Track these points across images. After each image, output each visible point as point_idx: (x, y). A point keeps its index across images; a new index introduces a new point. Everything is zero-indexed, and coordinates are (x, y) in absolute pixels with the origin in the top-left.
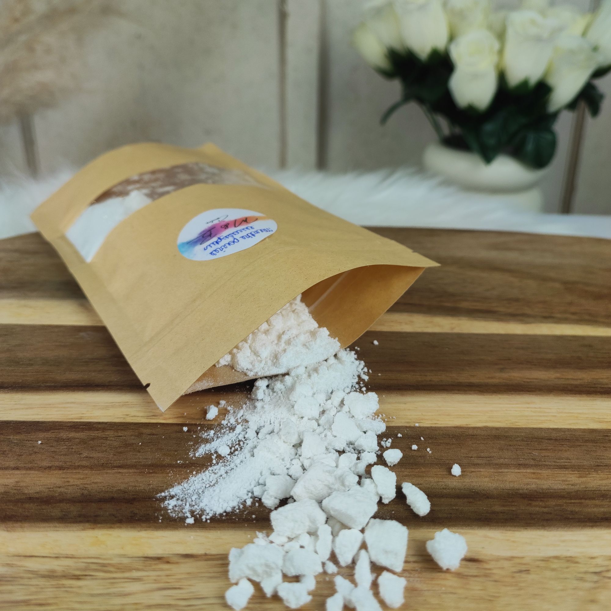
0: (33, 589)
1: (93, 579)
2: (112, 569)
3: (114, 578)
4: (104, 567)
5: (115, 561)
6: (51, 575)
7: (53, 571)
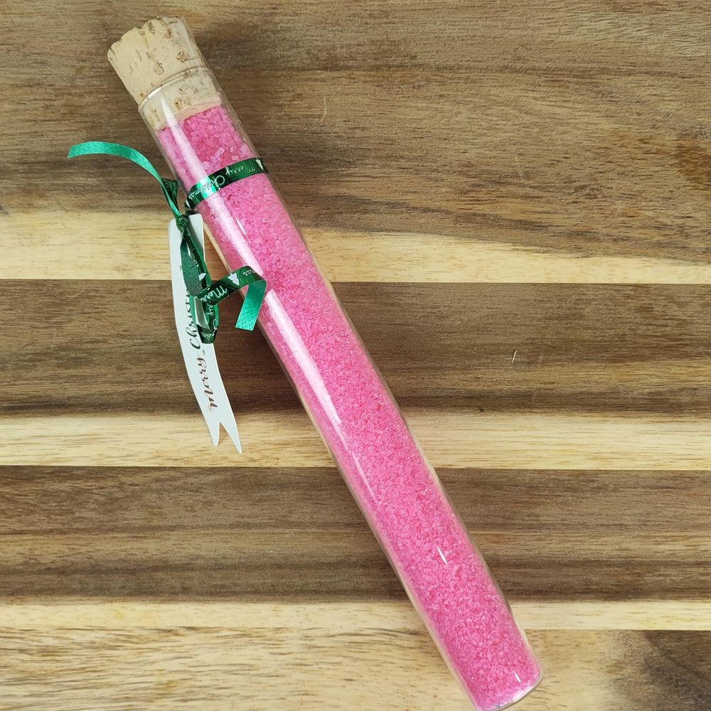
0: (84, 658)
1: (124, 649)
2: (136, 640)
3: (140, 649)
4: (129, 638)
5: (137, 632)
6: (92, 646)
7: (93, 643)
